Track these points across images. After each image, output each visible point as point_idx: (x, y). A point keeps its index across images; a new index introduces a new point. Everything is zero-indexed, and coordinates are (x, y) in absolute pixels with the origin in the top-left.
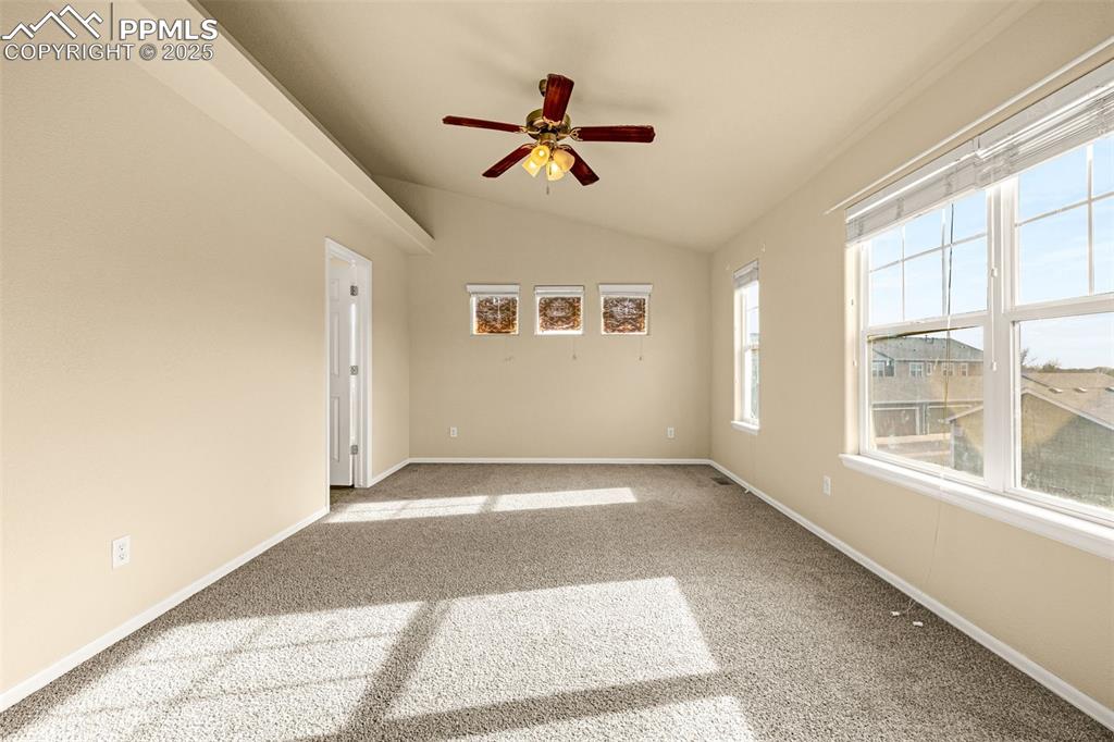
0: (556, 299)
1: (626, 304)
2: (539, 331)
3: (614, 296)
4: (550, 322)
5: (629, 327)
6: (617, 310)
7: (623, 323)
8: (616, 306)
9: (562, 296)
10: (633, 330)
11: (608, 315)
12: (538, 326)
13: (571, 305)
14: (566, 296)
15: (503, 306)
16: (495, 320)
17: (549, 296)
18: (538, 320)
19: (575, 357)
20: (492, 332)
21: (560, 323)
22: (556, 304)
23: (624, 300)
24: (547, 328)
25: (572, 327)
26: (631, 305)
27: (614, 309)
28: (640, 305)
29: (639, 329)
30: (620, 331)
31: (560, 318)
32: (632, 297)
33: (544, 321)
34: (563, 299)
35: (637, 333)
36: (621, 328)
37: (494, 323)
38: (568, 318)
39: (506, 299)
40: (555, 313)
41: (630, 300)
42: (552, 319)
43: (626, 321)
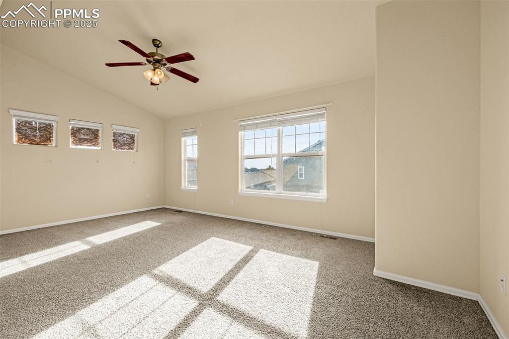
0: (83, 129)
1: (125, 136)
2: (72, 146)
3: (120, 132)
4: (80, 141)
5: (127, 147)
6: (120, 139)
7: (124, 145)
8: (120, 136)
9: (88, 127)
10: (129, 149)
11: (115, 141)
12: (71, 143)
13: (93, 133)
14: (90, 127)
15: (41, 127)
16: (34, 136)
17: (79, 126)
18: (71, 140)
19: (97, 161)
20: (31, 143)
21: (86, 142)
22: (82, 131)
23: (124, 134)
24: (77, 144)
25: (94, 145)
26: (128, 137)
27: (119, 138)
28: (132, 137)
29: (132, 149)
30: (122, 149)
31: (86, 140)
32: (128, 133)
33: (74, 140)
34: (88, 129)
35: (130, 151)
36: (122, 148)
37: (33, 138)
38: (91, 140)
39: (44, 124)
40: (82, 136)
41: (127, 135)
42: (80, 139)
43: (125, 144)
